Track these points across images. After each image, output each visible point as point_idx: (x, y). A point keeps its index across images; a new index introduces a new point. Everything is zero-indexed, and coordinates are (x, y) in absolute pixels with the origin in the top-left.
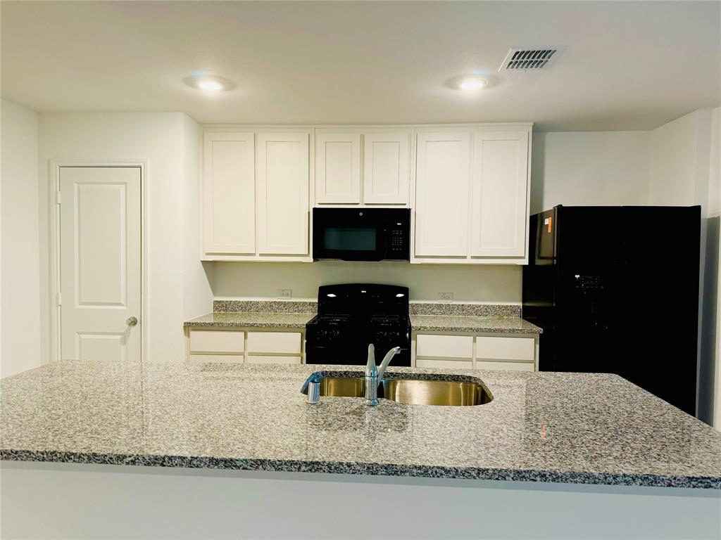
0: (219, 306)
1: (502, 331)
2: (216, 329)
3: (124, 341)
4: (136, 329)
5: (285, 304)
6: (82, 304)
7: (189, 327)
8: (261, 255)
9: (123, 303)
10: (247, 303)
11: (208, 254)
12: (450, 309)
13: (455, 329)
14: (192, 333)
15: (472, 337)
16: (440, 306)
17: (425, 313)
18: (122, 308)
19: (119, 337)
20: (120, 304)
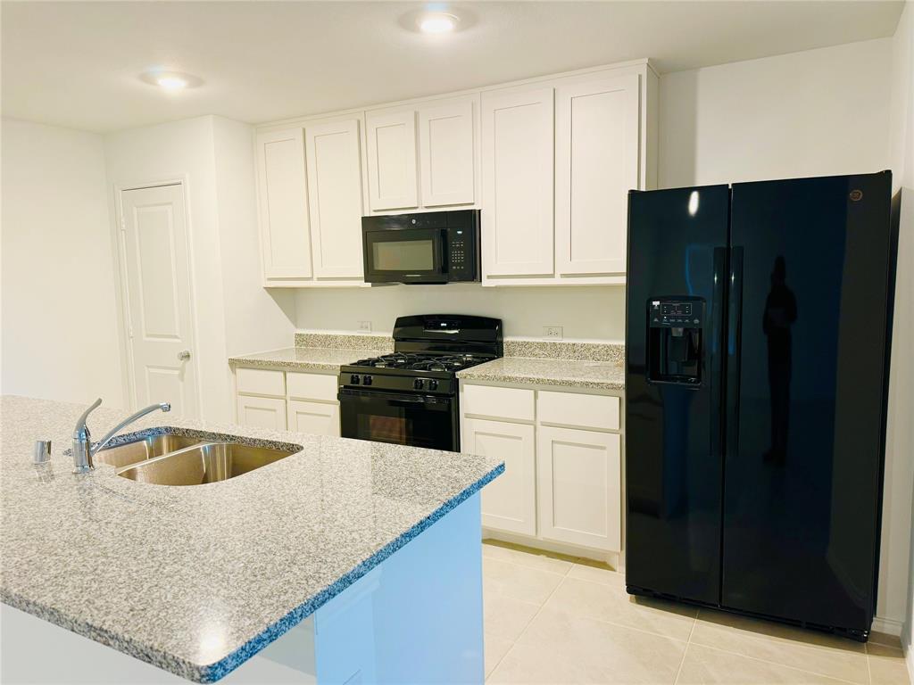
0: (301, 339)
1: (570, 384)
2: (254, 367)
3: (181, 377)
4: (188, 364)
5: (364, 339)
6: (148, 336)
7: (235, 364)
8: (319, 279)
9: (177, 334)
10: (327, 337)
11: (270, 279)
12: (556, 350)
13: (509, 378)
14: (238, 371)
15: (532, 392)
16: (543, 346)
17: (524, 355)
18: (176, 340)
19: (177, 372)
20: (176, 337)
